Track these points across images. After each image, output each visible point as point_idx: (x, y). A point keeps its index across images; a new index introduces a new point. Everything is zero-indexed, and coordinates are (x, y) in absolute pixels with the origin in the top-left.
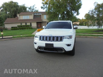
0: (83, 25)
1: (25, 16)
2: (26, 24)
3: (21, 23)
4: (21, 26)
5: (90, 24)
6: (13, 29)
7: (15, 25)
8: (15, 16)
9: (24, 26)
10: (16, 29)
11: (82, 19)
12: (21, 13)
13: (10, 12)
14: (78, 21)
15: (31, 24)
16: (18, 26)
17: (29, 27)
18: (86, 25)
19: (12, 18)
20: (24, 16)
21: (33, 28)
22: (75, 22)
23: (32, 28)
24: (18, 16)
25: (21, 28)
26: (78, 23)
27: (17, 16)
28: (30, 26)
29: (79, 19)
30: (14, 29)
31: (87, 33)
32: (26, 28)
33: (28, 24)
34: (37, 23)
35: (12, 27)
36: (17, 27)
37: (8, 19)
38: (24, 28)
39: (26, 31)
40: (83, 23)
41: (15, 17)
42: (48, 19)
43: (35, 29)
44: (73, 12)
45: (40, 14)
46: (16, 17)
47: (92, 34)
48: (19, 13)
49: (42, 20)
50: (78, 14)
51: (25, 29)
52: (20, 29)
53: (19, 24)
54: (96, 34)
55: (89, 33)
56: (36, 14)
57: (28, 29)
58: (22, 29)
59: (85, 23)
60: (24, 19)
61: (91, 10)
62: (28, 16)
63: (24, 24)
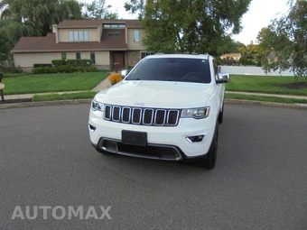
0: (251, 64)
1: (76, 33)
2: (78, 56)
3: (64, 53)
4: (64, 63)
5: (273, 64)
6: (40, 70)
7: (47, 60)
8: (46, 30)
9: (71, 62)
10: (48, 73)
11: (251, 46)
12: (65, 21)
13: (31, 19)
14: (238, 52)
15: (93, 56)
16: (53, 61)
17: (88, 67)
18: (259, 65)
19: (35, 35)
20: (71, 33)
21: (99, 68)
22: (227, 53)
23: (95, 70)
24: (55, 31)
25: (62, 68)
26: (237, 57)
27: (51, 31)
28: (91, 63)
29: (242, 45)
30: (43, 72)
31: (263, 92)
32: (79, 67)
33: (85, 56)
34: (113, 54)
35: (36, 66)
36: (50, 65)
37: (22, 39)
38: (72, 67)
39: (78, 78)
40: (251, 57)
41: (44, 35)
42: (145, 42)
43: (104, 71)
44: (221, 22)
45: (120, 26)
46: (48, 35)
47: (277, 93)
48: (57, 23)
49: (126, 46)
50: (237, 30)
51: (76, 71)
52: (61, 72)
53: (58, 57)
54: (288, 94)
55: (268, 93)
56: (109, 26)
57: (83, 71)
58: (68, 72)
59: (260, 57)
60: (71, 40)
61: (278, 20)
62: (86, 33)
63: (71, 57)
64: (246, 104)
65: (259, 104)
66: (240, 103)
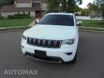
0: (85, 15)
1: (23, 4)
2: (24, 12)
3: (19, 12)
4: (19, 15)
6: (10, 17)
7: (13, 14)
8: (12, 3)
9: (22, 15)
11: (85, 9)
14: (80, 11)
15: (29, 13)
16: (15, 15)
17: (27, 17)
18: (88, 16)
20: (21, 4)
21: (32, 17)
22: (77, 12)
23: (30, 18)
25: (18, 17)
26: (80, 13)
27: (14, 3)
28: (28, 15)
29: (81, 9)
31: (90, 27)
32: (24, 17)
33: (27, 13)
34: (36, 12)
35: (9, 16)
36: (14, 16)
37: (4, 6)
38: (22, 17)
39: (24, 21)
40: (85, 13)
42: (48, 8)
44: (75, 0)
45: (39, 2)
46: (13, 5)
47: (96, 27)
48: (16, 0)
49: (41, 9)
51: (23, 18)
53: (17, 13)
55: (92, 27)
56: (35, 2)
57: (26, 18)
58: (20, 18)
59: (87, 13)
60: (21, 7)
62: (26, 4)
63: (21, 13)
64: (84, 31)
65: (89, 31)
66: (82, 31)
